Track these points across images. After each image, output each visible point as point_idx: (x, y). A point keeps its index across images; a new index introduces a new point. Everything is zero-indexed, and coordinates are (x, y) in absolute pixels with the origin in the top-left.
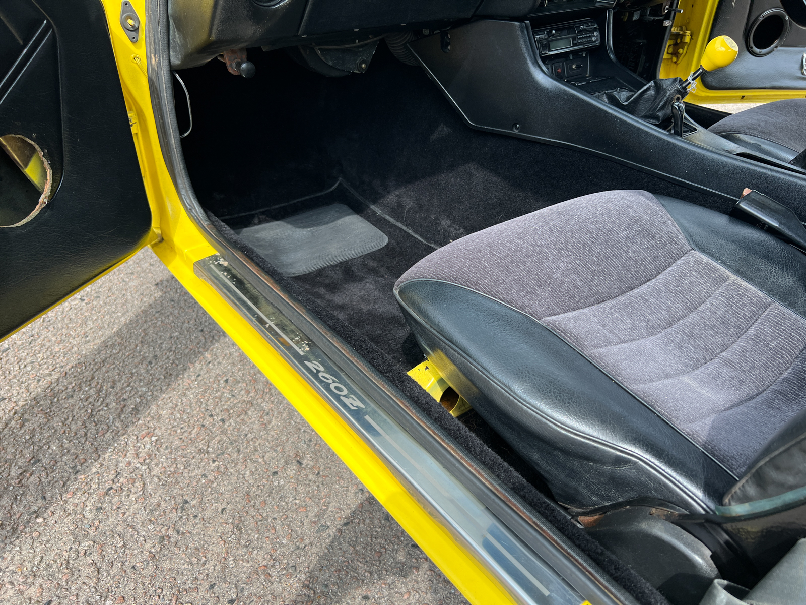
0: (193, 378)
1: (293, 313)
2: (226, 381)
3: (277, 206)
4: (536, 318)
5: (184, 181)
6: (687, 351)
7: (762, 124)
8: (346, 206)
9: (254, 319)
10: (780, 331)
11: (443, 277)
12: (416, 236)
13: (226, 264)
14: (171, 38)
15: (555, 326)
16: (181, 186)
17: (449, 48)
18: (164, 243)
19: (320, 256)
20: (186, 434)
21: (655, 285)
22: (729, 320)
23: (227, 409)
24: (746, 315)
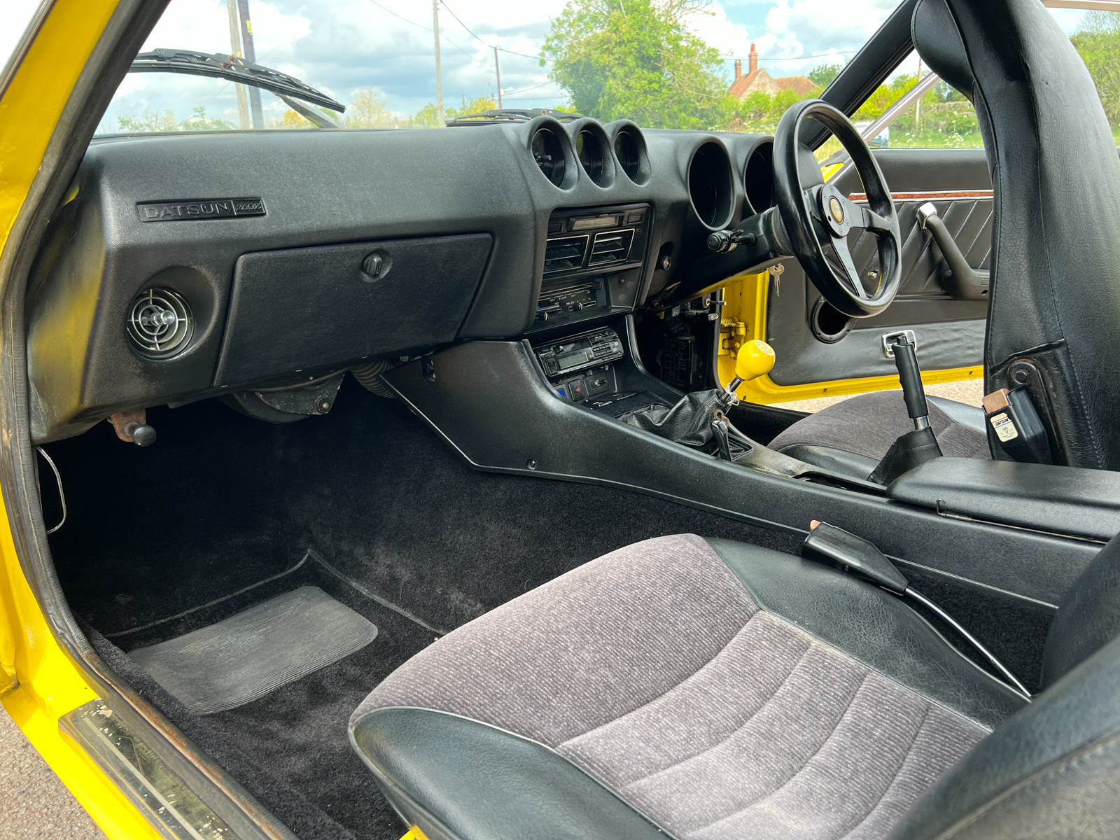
1: (202, 782)
3: (215, 602)
4: (549, 745)
5: (54, 594)
6: (766, 761)
7: (835, 430)
8: (318, 588)
9: (143, 801)
10: (883, 712)
11: (414, 701)
12: (418, 621)
13: (109, 713)
14: (32, 405)
15: (577, 754)
16: (47, 602)
17: (434, 376)
18: (20, 688)
19: (275, 670)
21: (716, 667)
22: (817, 705)
24: (838, 695)
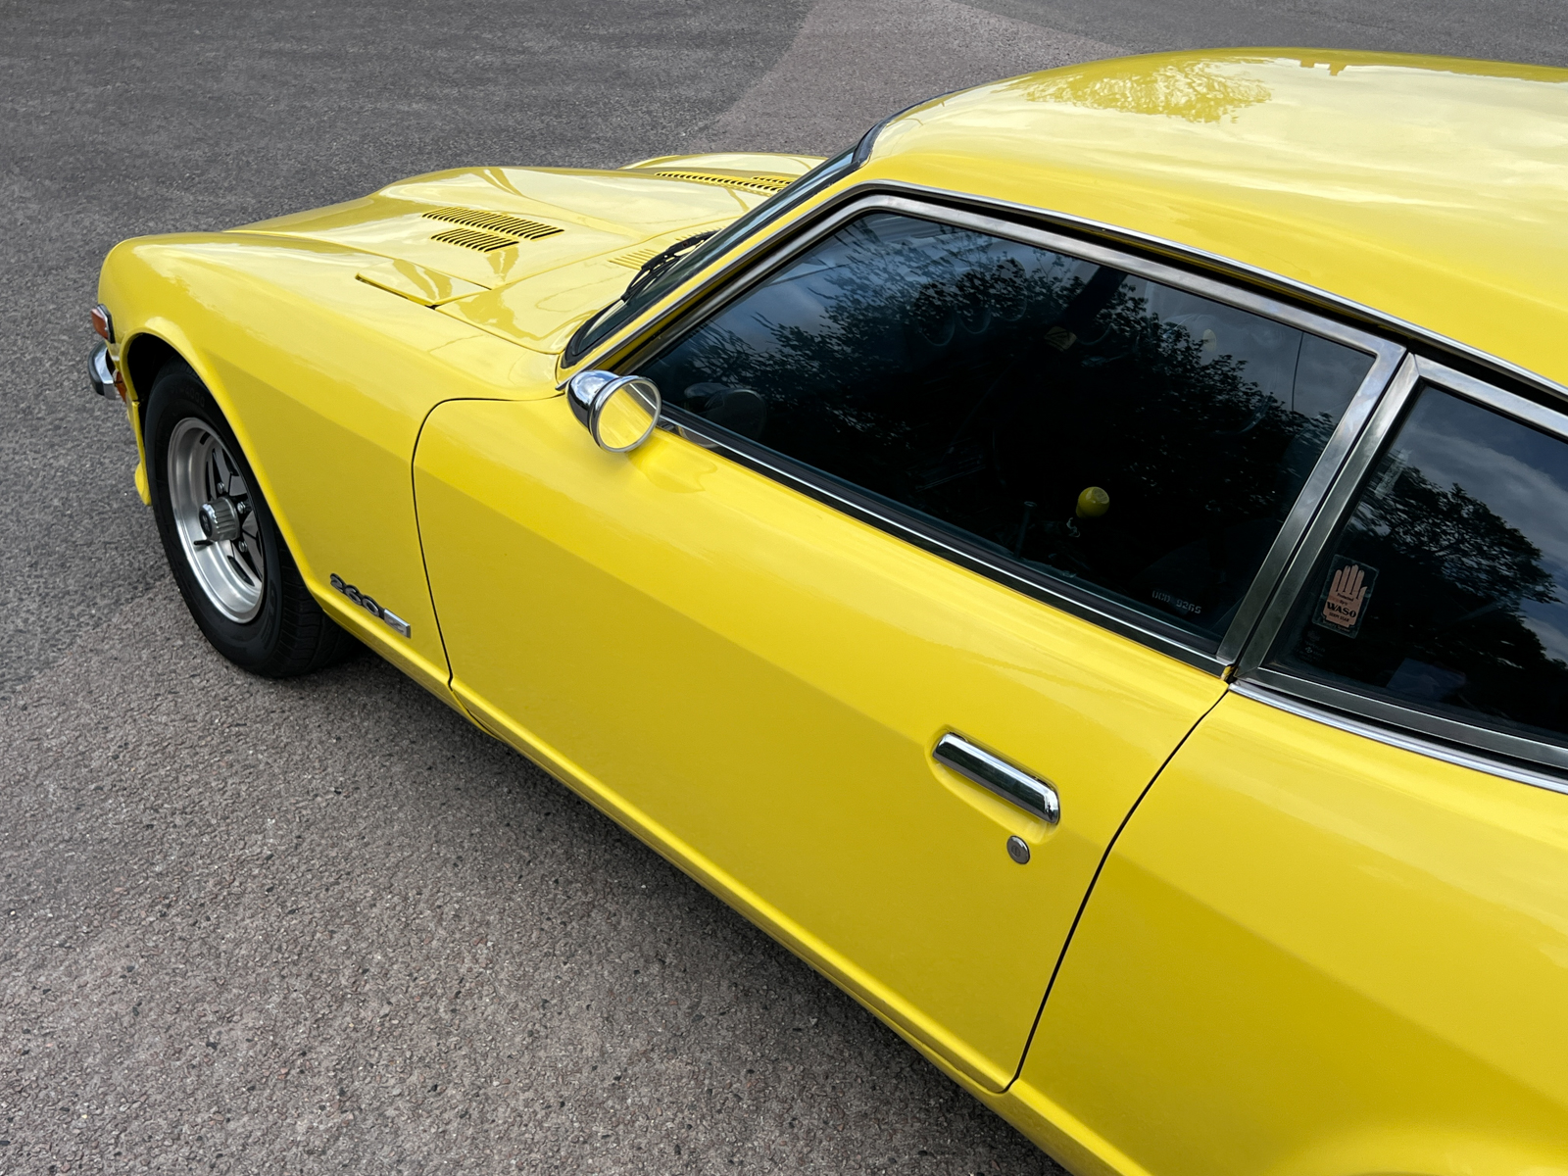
0: (515, 880)
2: (556, 881)
20: (524, 938)
23: (564, 912)
